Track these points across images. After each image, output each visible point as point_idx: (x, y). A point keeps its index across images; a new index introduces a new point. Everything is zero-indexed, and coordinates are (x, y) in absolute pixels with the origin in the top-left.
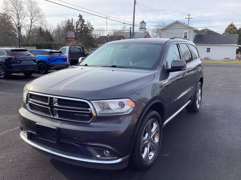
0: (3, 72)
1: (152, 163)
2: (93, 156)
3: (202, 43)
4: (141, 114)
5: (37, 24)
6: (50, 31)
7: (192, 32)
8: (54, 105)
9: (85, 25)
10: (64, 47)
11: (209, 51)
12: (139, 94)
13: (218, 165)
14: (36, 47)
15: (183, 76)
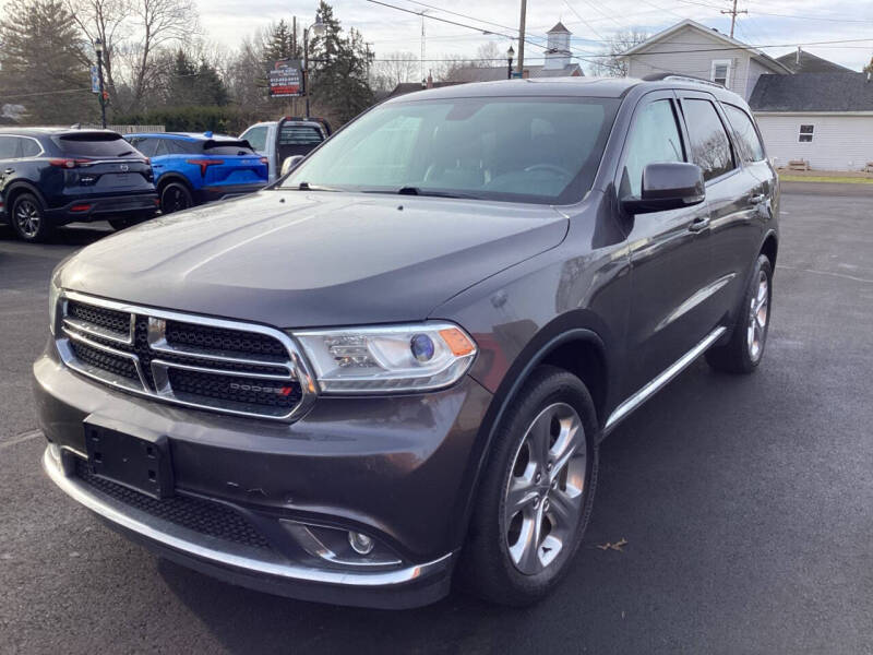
0: (35, 216)
1: (551, 581)
2: (307, 556)
3: (783, 108)
4: (500, 388)
5: (168, 42)
6: (218, 68)
7: (746, 63)
8: (153, 346)
9: (343, 42)
10: (259, 124)
11: (809, 138)
12: (502, 302)
13: (823, 591)
14: (163, 128)
15: (691, 230)
